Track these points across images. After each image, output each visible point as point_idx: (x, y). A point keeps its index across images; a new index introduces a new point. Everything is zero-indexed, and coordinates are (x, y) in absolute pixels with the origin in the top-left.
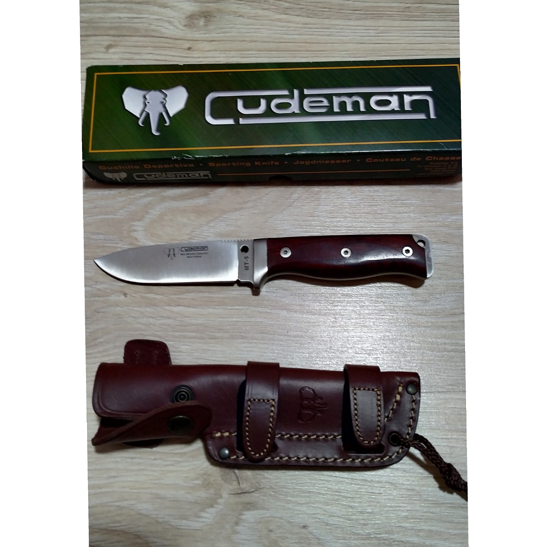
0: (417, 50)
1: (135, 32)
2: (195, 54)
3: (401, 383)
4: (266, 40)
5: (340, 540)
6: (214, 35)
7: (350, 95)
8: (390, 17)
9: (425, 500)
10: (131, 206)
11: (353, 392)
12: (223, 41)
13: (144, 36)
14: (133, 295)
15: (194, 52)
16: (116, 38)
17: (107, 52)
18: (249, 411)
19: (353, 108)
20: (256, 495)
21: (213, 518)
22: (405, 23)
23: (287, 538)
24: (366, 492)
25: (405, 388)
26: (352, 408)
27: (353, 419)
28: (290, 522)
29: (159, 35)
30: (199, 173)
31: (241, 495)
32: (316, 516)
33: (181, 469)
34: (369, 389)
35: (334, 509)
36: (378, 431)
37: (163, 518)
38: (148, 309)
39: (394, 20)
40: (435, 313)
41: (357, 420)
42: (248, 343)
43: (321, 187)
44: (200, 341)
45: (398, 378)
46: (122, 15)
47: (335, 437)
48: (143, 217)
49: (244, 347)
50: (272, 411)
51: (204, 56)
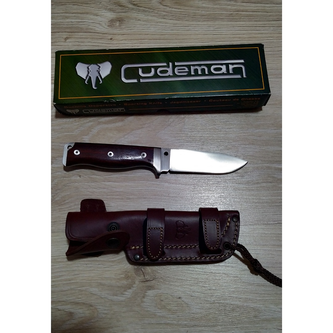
0: (237, 38)
1: (81, 30)
2: (114, 42)
3: (229, 216)
4: (153, 33)
5: (198, 304)
6: (125, 31)
7: (200, 65)
8: (222, 19)
9: (243, 282)
10: (81, 128)
11: (204, 222)
12: (129, 34)
13: (86, 32)
14: (84, 176)
15: (114, 41)
16: (70, 34)
17: (65, 42)
18: (149, 234)
19: (201, 72)
20: (153, 282)
21: (131, 294)
22: (229, 23)
23: (171, 304)
24: (212, 279)
25: (232, 219)
26: (204, 230)
27: (205, 236)
28: (172, 296)
29: (94, 31)
30: (119, 109)
31: (146, 282)
32: (186, 292)
33: (113, 269)
34: (212, 220)
35: (195, 288)
36: (218, 242)
37: (104, 295)
38: (93, 184)
39: (224, 21)
40: (248, 183)
41: (206, 237)
42: (147, 201)
43: (185, 115)
44: (121, 200)
45: (228, 214)
46: (73, 20)
47: (195, 246)
48: (88, 133)
49: (145, 203)
50: (162, 234)
51: (119, 43)
